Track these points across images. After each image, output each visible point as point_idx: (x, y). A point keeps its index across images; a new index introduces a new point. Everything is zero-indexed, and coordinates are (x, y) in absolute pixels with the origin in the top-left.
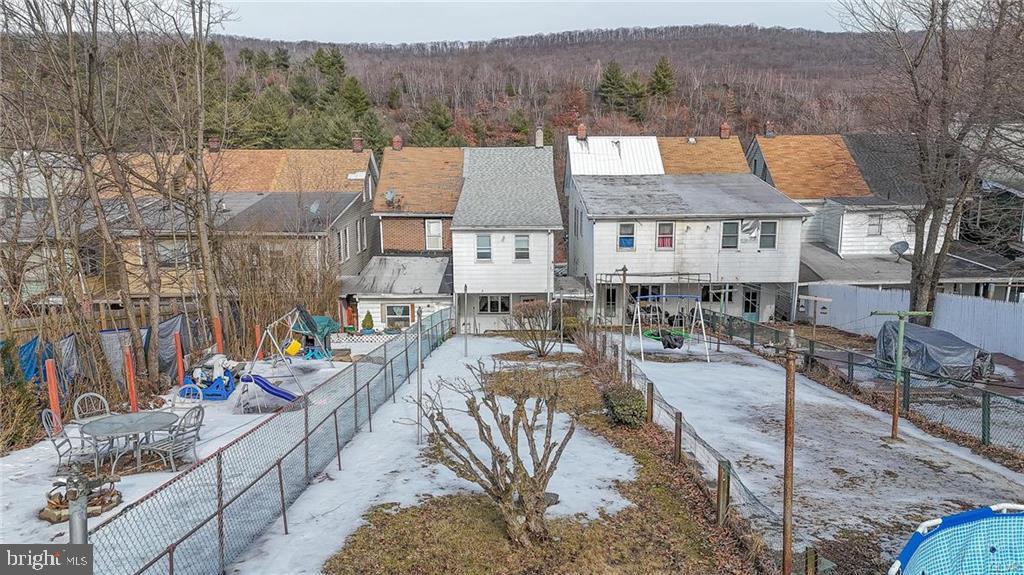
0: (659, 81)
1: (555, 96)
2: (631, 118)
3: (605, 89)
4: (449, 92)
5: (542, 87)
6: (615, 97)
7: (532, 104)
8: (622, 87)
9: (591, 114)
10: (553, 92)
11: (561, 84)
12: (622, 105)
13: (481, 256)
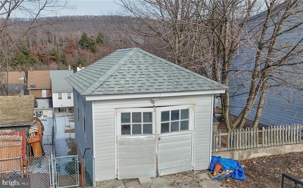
0: (99, 39)
1: (65, 43)
2: (91, 51)
3: (82, 41)
4: (28, 41)
5: (61, 40)
6: (85, 44)
7: (58, 46)
8: (88, 41)
9: (78, 50)
10: (65, 41)
11: (67, 39)
12: (88, 46)
13: (59, 98)
